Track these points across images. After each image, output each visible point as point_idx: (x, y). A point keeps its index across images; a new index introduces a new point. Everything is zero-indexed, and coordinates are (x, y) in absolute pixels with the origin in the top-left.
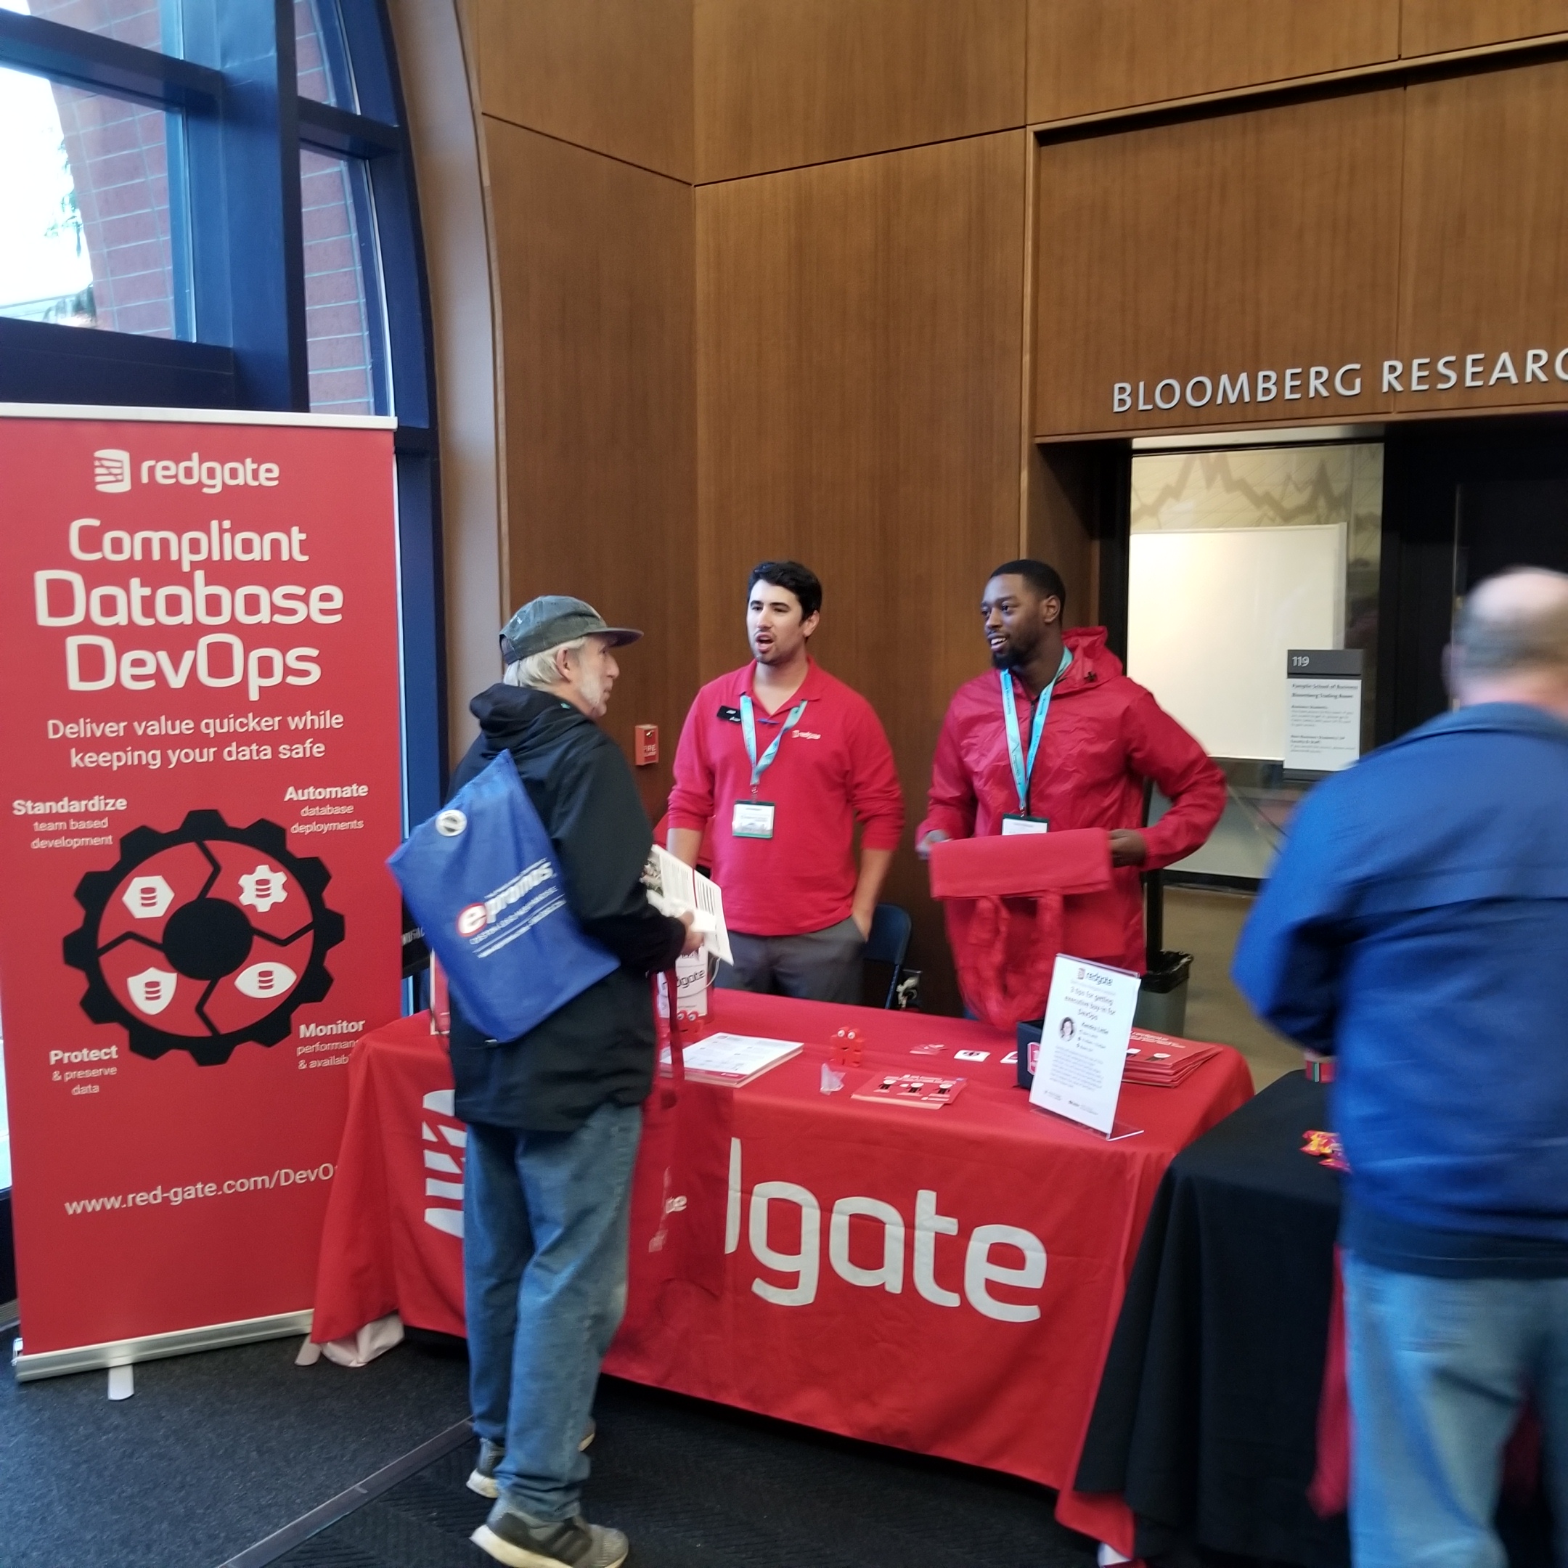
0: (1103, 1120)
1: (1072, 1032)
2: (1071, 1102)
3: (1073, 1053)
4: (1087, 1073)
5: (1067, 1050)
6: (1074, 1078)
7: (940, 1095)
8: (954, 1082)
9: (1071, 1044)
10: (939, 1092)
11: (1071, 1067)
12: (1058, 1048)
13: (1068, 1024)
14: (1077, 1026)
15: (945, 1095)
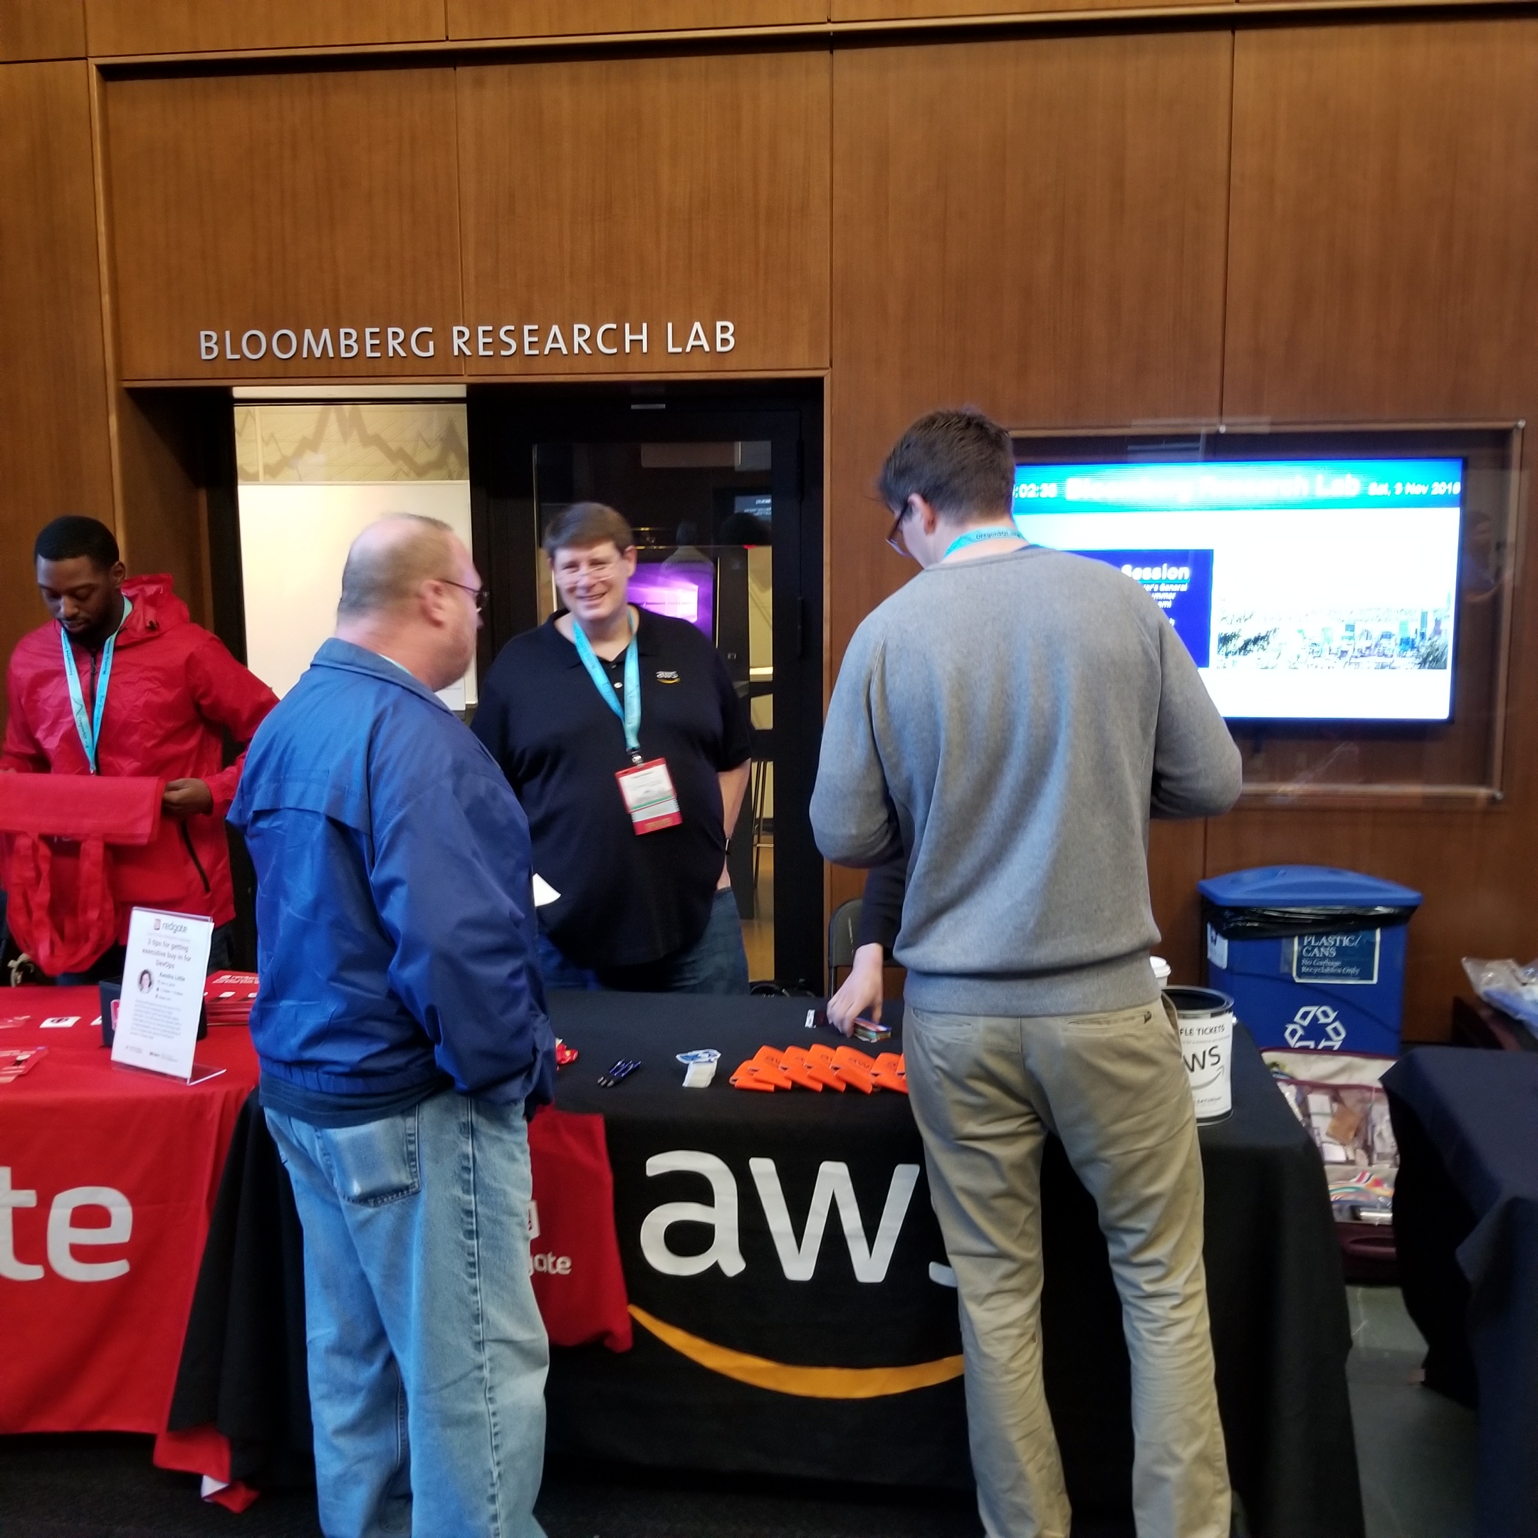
0: (183, 1065)
1: (150, 984)
2: (151, 1054)
3: (152, 1004)
4: (167, 1022)
5: (146, 1003)
6: (153, 1028)
7: (15, 1067)
8: (34, 1052)
9: (149, 996)
10: (14, 1065)
11: (151, 1018)
12: (138, 1001)
13: (146, 976)
14: (155, 977)
15: (20, 1067)
